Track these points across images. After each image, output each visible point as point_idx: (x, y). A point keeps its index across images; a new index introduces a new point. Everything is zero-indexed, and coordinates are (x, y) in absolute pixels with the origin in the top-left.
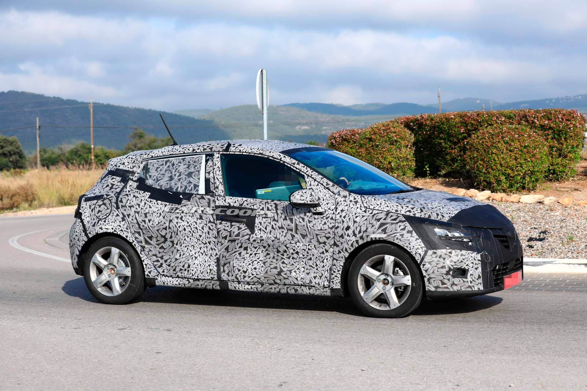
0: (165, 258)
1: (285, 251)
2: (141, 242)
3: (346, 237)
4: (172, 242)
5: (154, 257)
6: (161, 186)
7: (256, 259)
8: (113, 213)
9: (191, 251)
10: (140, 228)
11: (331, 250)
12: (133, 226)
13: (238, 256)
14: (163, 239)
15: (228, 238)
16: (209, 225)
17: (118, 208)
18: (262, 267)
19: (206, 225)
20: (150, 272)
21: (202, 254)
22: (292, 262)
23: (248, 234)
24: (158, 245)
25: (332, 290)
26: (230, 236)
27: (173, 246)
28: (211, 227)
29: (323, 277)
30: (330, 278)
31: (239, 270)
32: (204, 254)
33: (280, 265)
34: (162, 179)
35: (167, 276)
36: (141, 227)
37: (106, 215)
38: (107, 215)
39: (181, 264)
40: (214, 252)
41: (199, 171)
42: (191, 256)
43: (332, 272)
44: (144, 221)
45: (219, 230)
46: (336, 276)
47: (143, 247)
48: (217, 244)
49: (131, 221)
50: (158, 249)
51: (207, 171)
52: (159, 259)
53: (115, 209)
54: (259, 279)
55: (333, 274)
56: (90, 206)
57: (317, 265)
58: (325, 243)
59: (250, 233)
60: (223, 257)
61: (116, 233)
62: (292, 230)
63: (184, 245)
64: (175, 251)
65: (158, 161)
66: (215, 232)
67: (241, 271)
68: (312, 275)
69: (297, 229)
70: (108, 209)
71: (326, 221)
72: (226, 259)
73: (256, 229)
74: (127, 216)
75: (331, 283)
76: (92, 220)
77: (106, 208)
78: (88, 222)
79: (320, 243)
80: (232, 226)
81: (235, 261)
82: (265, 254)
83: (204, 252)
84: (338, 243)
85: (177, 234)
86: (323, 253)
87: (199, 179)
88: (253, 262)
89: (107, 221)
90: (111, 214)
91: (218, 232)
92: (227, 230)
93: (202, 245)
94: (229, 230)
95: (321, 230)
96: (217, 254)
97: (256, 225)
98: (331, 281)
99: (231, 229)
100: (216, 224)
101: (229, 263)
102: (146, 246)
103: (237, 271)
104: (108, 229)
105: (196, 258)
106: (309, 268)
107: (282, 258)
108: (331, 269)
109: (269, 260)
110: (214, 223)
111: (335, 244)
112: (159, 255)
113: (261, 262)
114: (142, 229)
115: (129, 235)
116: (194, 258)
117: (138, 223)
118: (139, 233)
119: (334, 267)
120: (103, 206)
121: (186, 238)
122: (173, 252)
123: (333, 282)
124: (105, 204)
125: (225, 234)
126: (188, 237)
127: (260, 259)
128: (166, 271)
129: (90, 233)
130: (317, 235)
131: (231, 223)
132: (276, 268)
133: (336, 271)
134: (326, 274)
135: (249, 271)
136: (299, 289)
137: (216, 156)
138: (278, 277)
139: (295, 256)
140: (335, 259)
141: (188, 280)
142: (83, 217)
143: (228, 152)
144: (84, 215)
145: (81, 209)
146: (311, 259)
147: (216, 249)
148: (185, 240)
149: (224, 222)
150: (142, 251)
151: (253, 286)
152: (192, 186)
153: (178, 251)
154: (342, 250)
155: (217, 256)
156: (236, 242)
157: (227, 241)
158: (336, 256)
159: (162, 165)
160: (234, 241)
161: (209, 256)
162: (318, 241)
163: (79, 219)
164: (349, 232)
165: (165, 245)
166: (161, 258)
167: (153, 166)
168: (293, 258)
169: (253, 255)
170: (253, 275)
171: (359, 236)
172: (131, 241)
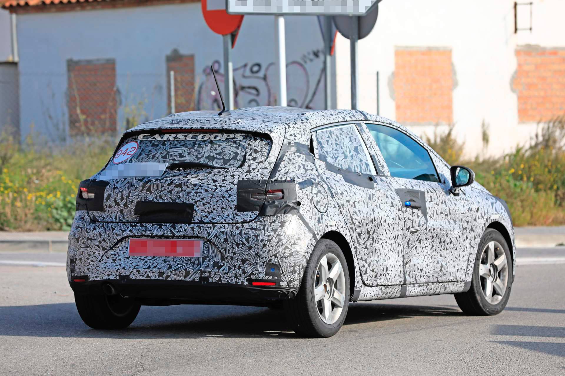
0: (368, 261)
1: (444, 242)
2: (355, 242)
3: (477, 219)
4: (373, 239)
5: (362, 261)
6: (341, 165)
7: (426, 254)
8: (330, 204)
9: (385, 249)
10: (353, 222)
11: (470, 236)
12: (348, 220)
13: (415, 251)
14: (368, 236)
15: (411, 229)
16: (399, 213)
17: (332, 196)
18: (431, 262)
19: (397, 213)
20: (358, 282)
22: (446, 255)
23: (425, 223)
24: (364, 244)
25: (466, 283)
26: (413, 227)
27: (373, 244)
28: (400, 217)
29: (463, 268)
30: (467, 270)
31: (418, 269)
32: (394, 252)
33: (439, 259)
34: (338, 156)
35: (369, 286)
36: (354, 221)
37: (325, 207)
38: (327, 207)
39: (382, 268)
40: (400, 248)
41: (360, 145)
42: (386, 256)
43: (469, 262)
44: (355, 213)
45: (405, 219)
46: (471, 267)
47: (356, 248)
48: (403, 237)
49: (346, 213)
50: (364, 250)
51: (368, 146)
52: (364, 263)
53: (331, 199)
54: (429, 277)
55: (469, 265)
56: (307, 195)
57: (459, 256)
58: (466, 229)
59: (425, 221)
60: (406, 254)
61: (338, 230)
62: (447, 215)
63: (381, 242)
64: (374, 251)
65: (322, 132)
66: (402, 223)
68: (457, 268)
69: (450, 214)
70: (325, 198)
71: (463, 202)
72: (408, 256)
73: (428, 215)
74: (342, 207)
75: (467, 275)
76: (314, 214)
77: (323, 197)
78: (311, 218)
79: (464, 229)
80: (413, 213)
81: (414, 257)
82: (431, 245)
83: (394, 249)
84: (474, 228)
85: (379, 228)
86: (465, 240)
87: (365, 155)
88: (424, 258)
89: (329, 215)
91: (405, 222)
92: (410, 219)
93: (393, 241)
94: (412, 220)
95: (463, 213)
96: (402, 251)
97: (427, 210)
98: (467, 272)
99: (413, 218)
100: (403, 212)
101: (410, 261)
102: (358, 247)
104: (332, 226)
106: (455, 259)
107: (441, 250)
108: (468, 259)
109: (433, 254)
110: (401, 210)
111: (472, 230)
112: (364, 258)
113: (429, 257)
114: (354, 224)
115: (347, 232)
116: (388, 258)
117: (350, 216)
118: (352, 229)
119: (471, 256)
120: (319, 195)
121: (384, 231)
122: (372, 253)
124: (319, 192)
125: (409, 223)
126: (386, 231)
127: (429, 253)
128: (369, 279)
129: (318, 234)
130: (462, 219)
131: (412, 210)
132: (438, 263)
133: (472, 261)
134: (465, 266)
135: (424, 269)
136: (447, 286)
137: (364, 126)
138: (440, 273)
139: (448, 247)
140: (472, 246)
141: (381, 289)
142: (301, 212)
143: (368, 120)
144: (302, 209)
145: (298, 200)
146: (456, 249)
147: (402, 245)
148: (383, 235)
149: (408, 209)
150: (356, 254)
151: (421, 288)
152: (364, 165)
153: (376, 250)
154: (477, 235)
155: (403, 254)
156: (417, 233)
157: (409, 232)
158: (473, 243)
159: (329, 137)
160: (416, 232)
161: (397, 254)
162: (463, 227)
163: (295, 216)
164: (479, 214)
165: (368, 244)
166: (366, 261)
167: (322, 139)
168: (447, 249)
169: (424, 248)
170: (426, 273)
171: (485, 218)
172: (349, 241)
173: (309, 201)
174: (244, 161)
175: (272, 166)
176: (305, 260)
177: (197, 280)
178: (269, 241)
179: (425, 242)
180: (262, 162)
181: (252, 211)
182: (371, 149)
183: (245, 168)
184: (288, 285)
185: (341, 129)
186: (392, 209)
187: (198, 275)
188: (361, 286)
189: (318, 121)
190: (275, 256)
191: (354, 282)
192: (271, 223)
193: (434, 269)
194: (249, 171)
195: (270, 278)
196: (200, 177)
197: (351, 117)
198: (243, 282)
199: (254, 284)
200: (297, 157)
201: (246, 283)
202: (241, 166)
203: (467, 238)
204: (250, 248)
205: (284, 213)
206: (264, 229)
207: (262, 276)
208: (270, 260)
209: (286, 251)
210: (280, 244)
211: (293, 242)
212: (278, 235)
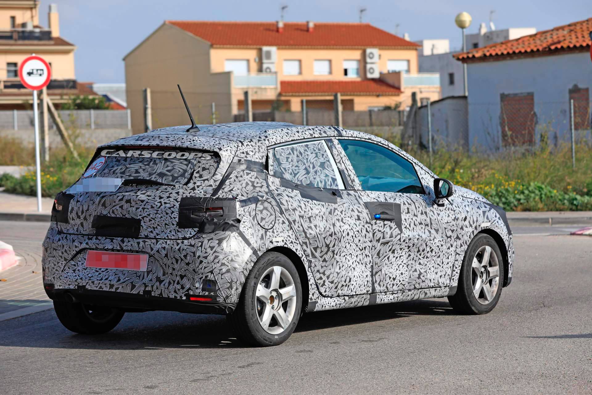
0: (327, 273)
1: (423, 251)
2: (308, 256)
3: (465, 228)
4: (333, 252)
5: (318, 274)
6: (301, 181)
7: (401, 263)
8: (278, 220)
9: (349, 261)
10: (306, 237)
11: (455, 243)
12: (300, 235)
13: (387, 261)
14: (326, 249)
15: (381, 241)
16: (366, 226)
17: (282, 213)
18: (407, 271)
19: (364, 226)
20: (313, 294)
21: (359, 263)
22: (426, 262)
23: (398, 234)
24: (321, 257)
25: (451, 288)
26: (384, 238)
27: (333, 256)
28: (368, 229)
29: (447, 274)
30: (452, 275)
31: (390, 278)
32: (360, 263)
33: (418, 267)
34: (298, 172)
35: (328, 297)
36: (308, 235)
37: (271, 223)
38: (273, 223)
39: (343, 279)
40: (368, 260)
41: (328, 161)
42: (350, 267)
43: (454, 268)
44: (310, 227)
45: (375, 231)
46: (457, 273)
47: (310, 262)
48: (372, 249)
49: (298, 229)
50: (321, 263)
51: (337, 161)
52: (322, 275)
53: (280, 215)
54: (404, 285)
55: (454, 271)
56: (250, 213)
57: (443, 263)
58: (450, 237)
59: (399, 232)
60: (376, 264)
61: (286, 246)
62: (427, 225)
63: (344, 254)
64: (335, 263)
65: (282, 149)
66: (371, 235)
67: (392, 279)
68: (439, 274)
69: (431, 224)
70: (271, 215)
71: (448, 212)
72: (379, 266)
73: (403, 227)
74: (293, 223)
75: (452, 281)
76: (257, 231)
77: (269, 214)
78: (253, 235)
79: (448, 237)
80: (385, 225)
81: (386, 267)
82: (407, 254)
83: (360, 260)
84: (460, 236)
85: (340, 241)
86: (449, 248)
87: (333, 170)
88: (399, 267)
89: (275, 231)
90: (277, 221)
91: (374, 234)
92: (381, 231)
93: (359, 252)
94: (382, 231)
95: (448, 223)
96: (370, 262)
97: (402, 222)
98: (452, 278)
99: (384, 229)
100: (372, 225)
101: (381, 270)
102: (313, 260)
103: (388, 278)
104: (278, 242)
105: (354, 269)
106: (437, 266)
107: (419, 259)
108: (453, 265)
109: (410, 262)
110: (370, 223)
111: (458, 238)
112: (321, 271)
113: (405, 265)
114: (308, 239)
115: (299, 247)
116: (353, 269)
117: (304, 231)
118: (306, 243)
119: (456, 262)
120: (265, 212)
121: (347, 244)
122: (332, 265)
123: (453, 279)
124: (266, 208)
125: (379, 235)
126: (349, 243)
127: (404, 262)
128: (327, 290)
129: (260, 250)
130: (445, 228)
131: (384, 222)
132: (416, 270)
133: (458, 267)
134: (449, 272)
135: (398, 278)
136: (428, 292)
137: (336, 142)
138: (418, 281)
139: (429, 255)
140: (457, 253)
141: (344, 299)
142: (241, 229)
143: (342, 136)
144: (243, 226)
145: (238, 217)
146: (439, 257)
147: (370, 255)
148: (345, 247)
149: (378, 222)
150: (310, 267)
151: (395, 296)
152: (330, 180)
153: (337, 262)
154: (463, 243)
155: (371, 264)
156: (389, 244)
157: (380, 244)
158: (458, 251)
159: (290, 154)
160: (387, 243)
161: (364, 265)
162: (446, 236)
163: (234, 233)
164: (467, 223)
165: (327, 257)
166: (324, 274)
167: (281, 155)
168: (427, 257)
169: (399, 258)
170: (400, 281)
171: (474, 226)
172: (300, 256)
173: (251, 218)
174: (191, 178)
175: (218, 183)
176: (243, 276)
177: (141, 293)
178: (206, 258)
179: (400, 251)
180: (207, 180)
181: (193, 227)
182: (341, 164)
183: (191, 185)
184: (225, 300)
185: (307, 146)
186: (358, 222)
187: (143, 288)
188: (318, 298)
189: (279, 138)
190: (212, 272)
191: (308, 294)
192: (209, 240)
193: (410, 277)
194: (194, 189)
195: (207, 293)
196: (148, 193)
197: (320, 134)
198: (181, 297)
199: (192, 299)
200: (246, 174)
201: (184, 298)
202: (186, 184)
203: (452, 246)
204: (188, 264)
205: (223, 231)
206: (201, 246)
207: (199, 291)
208: (206, 277)
209: (222, 267)
210: (216, 261)
211: (230, 259)
212: (215, 252)
